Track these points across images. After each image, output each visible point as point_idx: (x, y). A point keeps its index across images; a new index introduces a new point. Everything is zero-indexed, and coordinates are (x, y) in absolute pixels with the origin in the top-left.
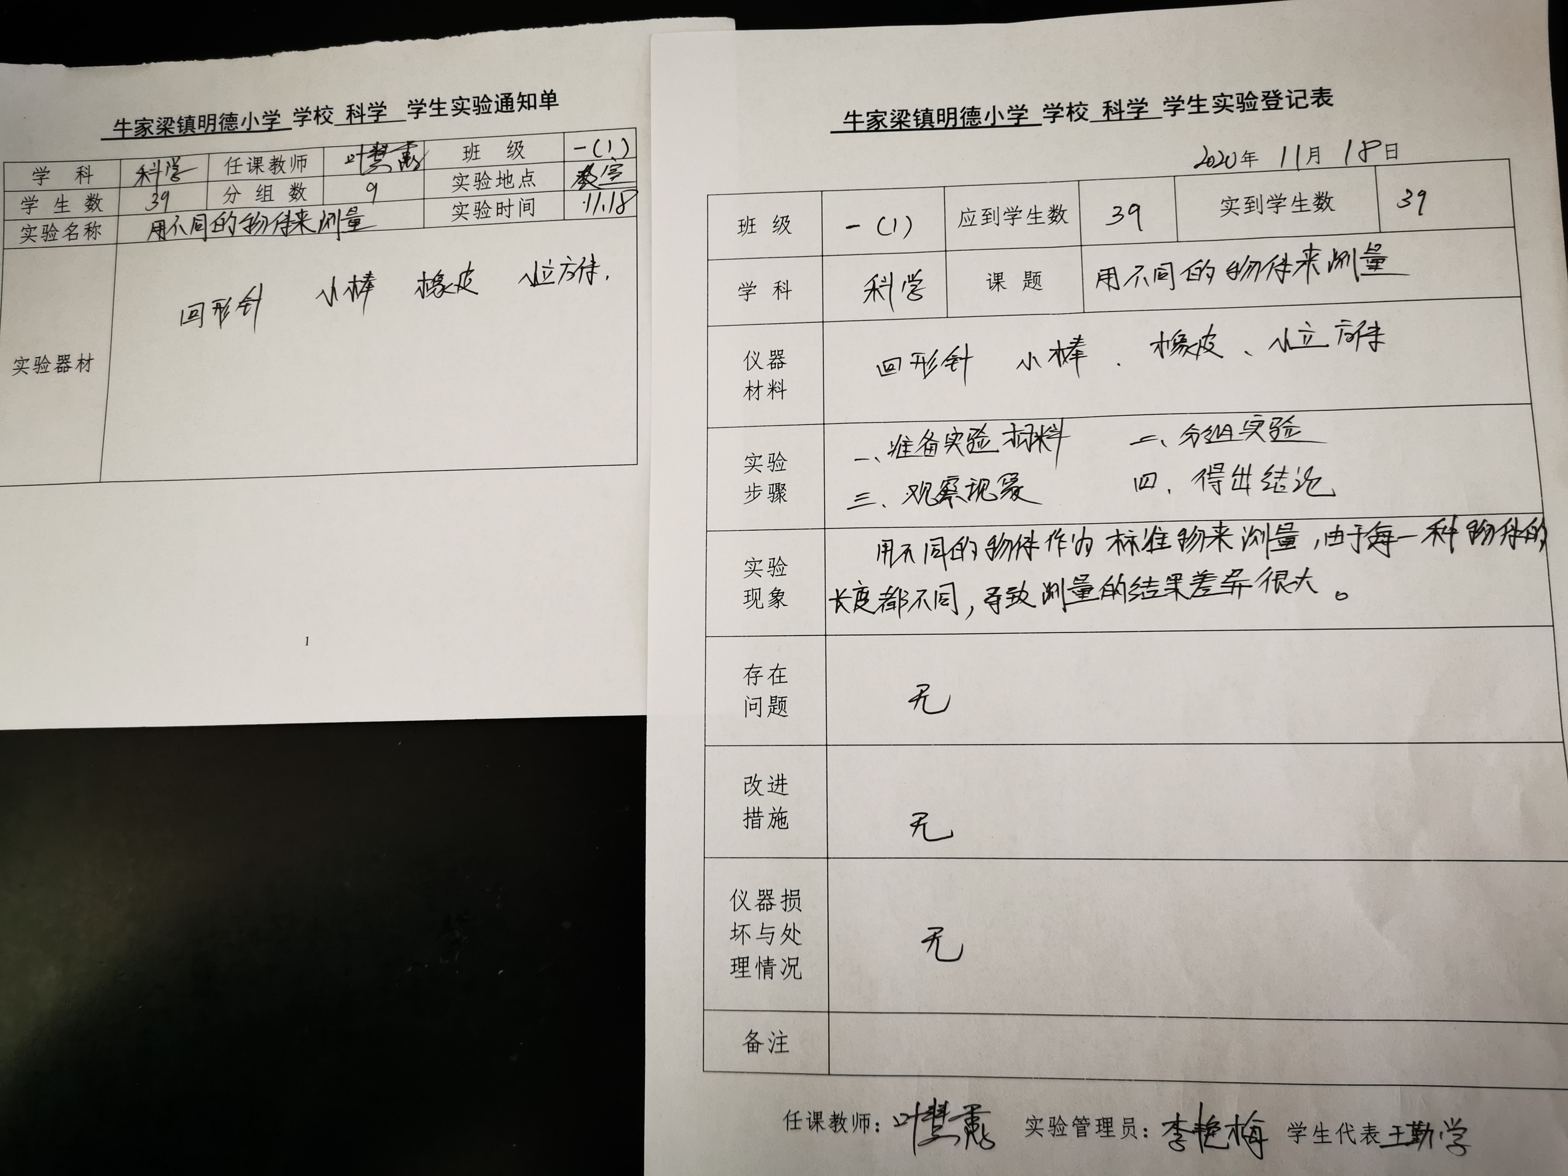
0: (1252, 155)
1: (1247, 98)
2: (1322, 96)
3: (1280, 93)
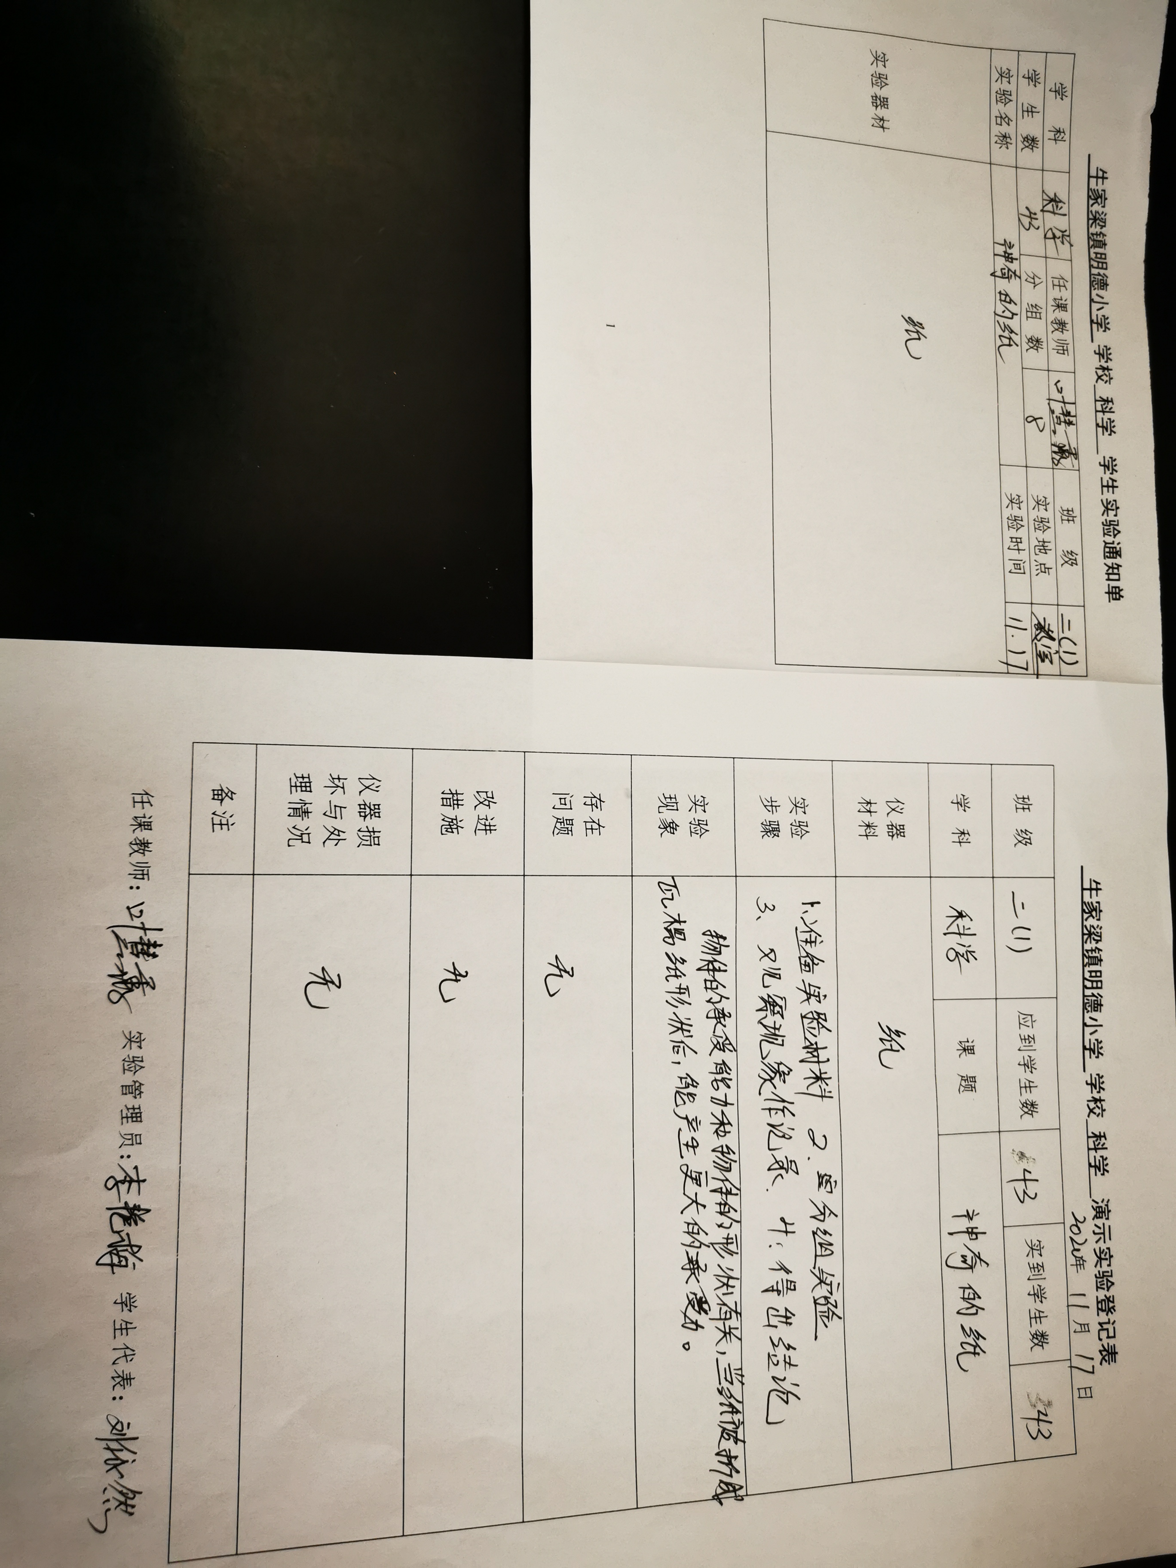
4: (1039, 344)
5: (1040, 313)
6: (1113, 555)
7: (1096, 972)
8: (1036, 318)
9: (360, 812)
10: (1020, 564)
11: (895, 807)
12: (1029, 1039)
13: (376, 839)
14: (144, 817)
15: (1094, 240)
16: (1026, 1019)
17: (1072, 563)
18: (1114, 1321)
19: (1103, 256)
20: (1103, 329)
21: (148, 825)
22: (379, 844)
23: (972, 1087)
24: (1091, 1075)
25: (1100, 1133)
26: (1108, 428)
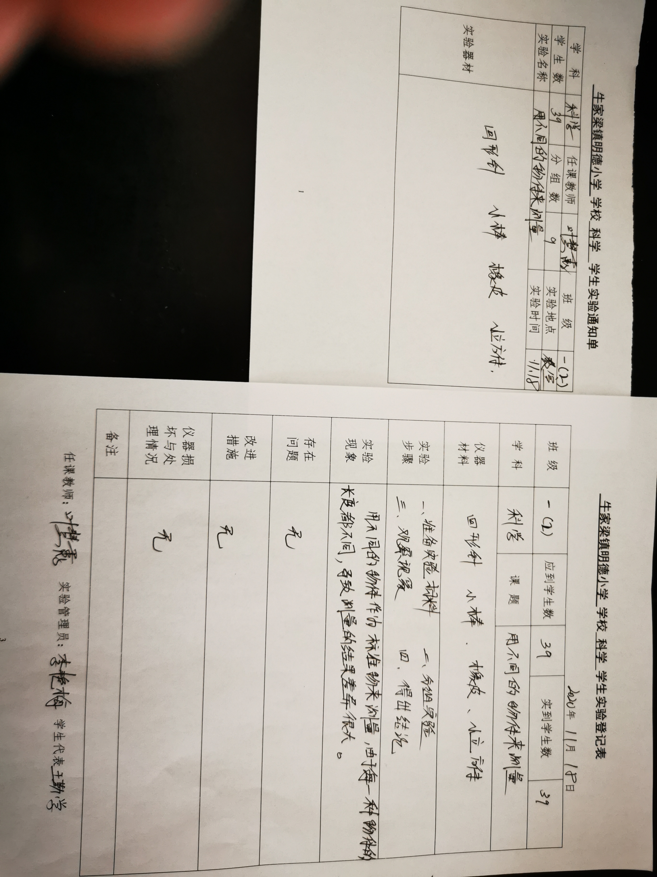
0: (573, 716)
1: (603, 714)
2: (601, 753)
3: (604, 732)
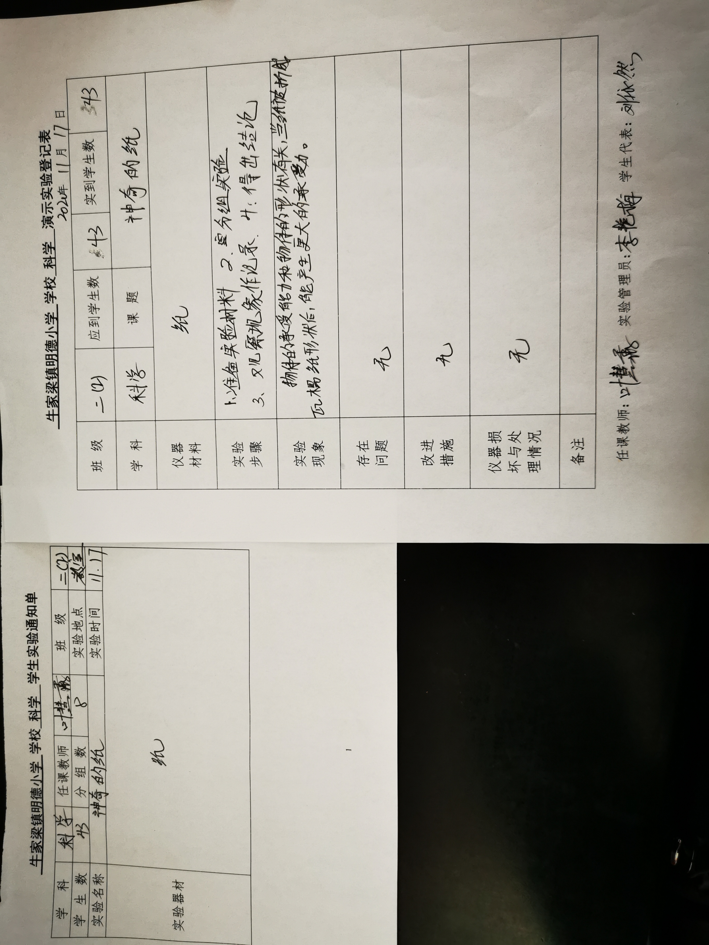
4: (77, 752)
5: (76, 772)
6: (31, 622)
7: (50, 365)
8: (79, 769)
9: (500, 451)
10: (93, 614)
11: (178, 463)
12: (93, 324)
13: (491, 436)
14: (621, 445)
15: (40, 820)
16: (95, 336)
17: (58, 616)
18: (40, 156)
19: (34, 810)
20: (34, 764)
21: (619, 441)
22: (489, 433)
23: (129, 295)
24: (53, 303)
25: (48, 268)
26: (33, 701)
